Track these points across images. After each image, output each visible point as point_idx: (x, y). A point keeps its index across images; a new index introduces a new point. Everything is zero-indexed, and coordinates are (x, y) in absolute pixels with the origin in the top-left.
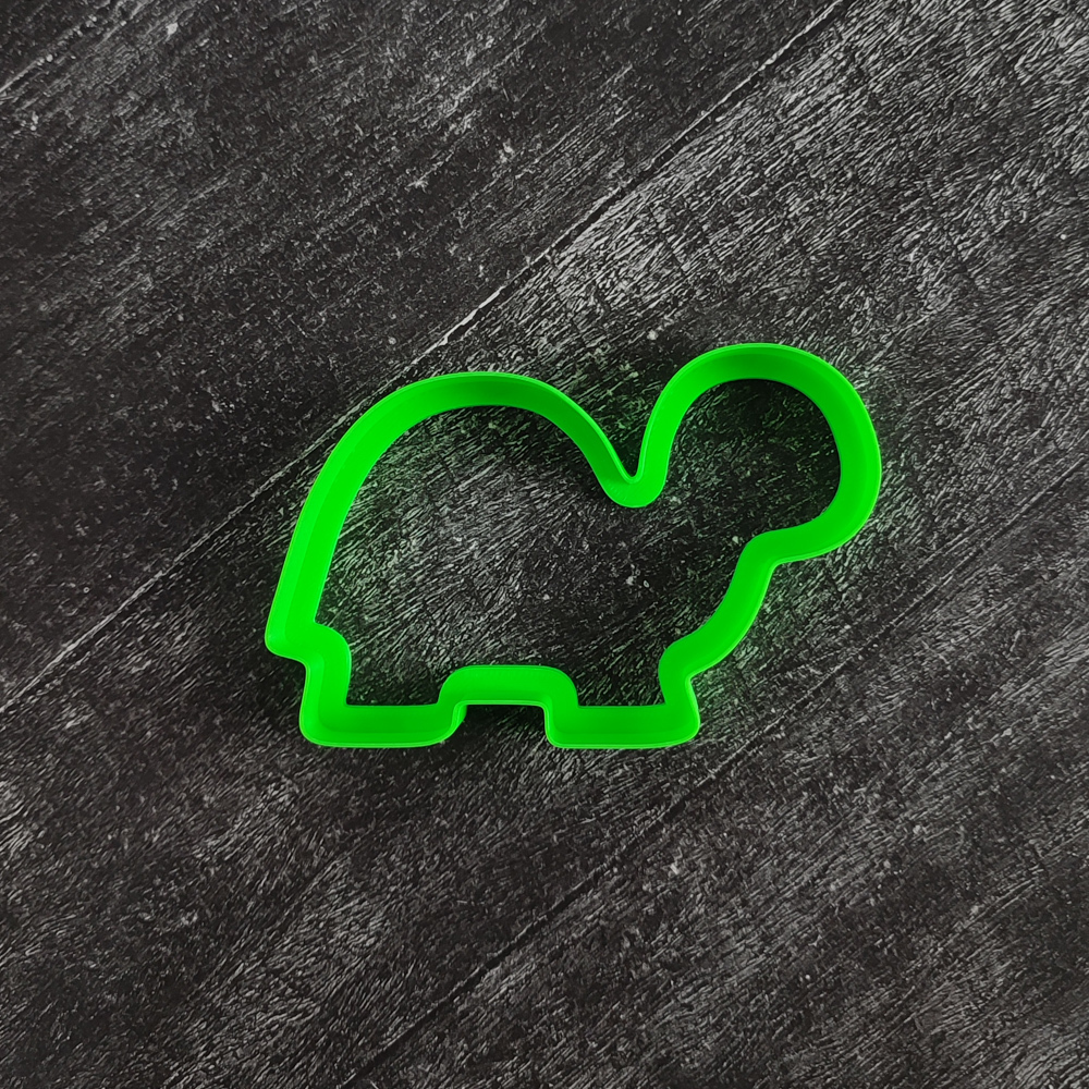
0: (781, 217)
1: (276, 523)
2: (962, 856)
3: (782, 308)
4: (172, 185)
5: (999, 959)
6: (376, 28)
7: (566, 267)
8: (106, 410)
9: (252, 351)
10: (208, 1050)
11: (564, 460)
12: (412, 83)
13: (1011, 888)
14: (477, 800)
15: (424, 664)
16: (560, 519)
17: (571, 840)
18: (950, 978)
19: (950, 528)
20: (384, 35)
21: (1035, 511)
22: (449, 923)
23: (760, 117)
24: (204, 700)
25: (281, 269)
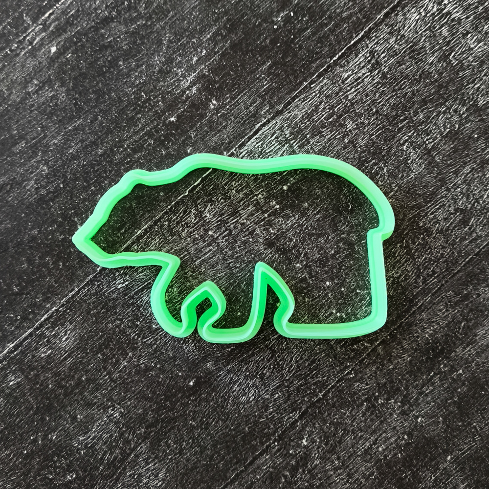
0: (343, 130)
1: (109, 282)
2: (442, 432)
4: (56, 123)
5: (462, 482)
6: (150, 47)
8: (27, 231)
11: (246, 248)
12: (168, 73)
13: (467, 447)
14: (209, 412)
15: (182, 347)
16: (244, 276)
17: (254, 430)
20: (154, 51)
21: (468, 266)
22: (197, 472)
23: (332, 84)
24: (77, 368)
25: (108, 162)
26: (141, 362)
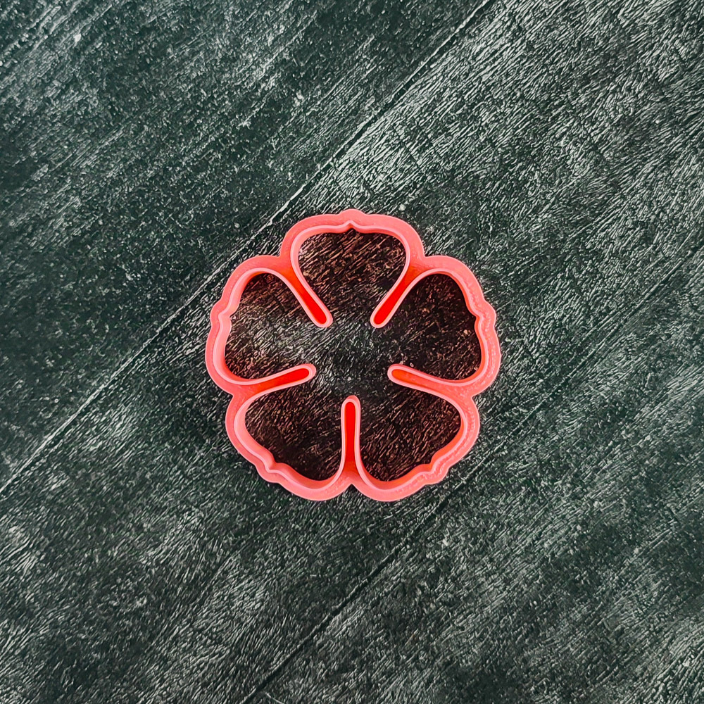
0: (478, 125)
1: (174, 348)
2: (626, 518)
3: (483, 183)
4: (87, 138)
5: (653, 580)
6: (209, 26)
7: (343, 169)
8: (58, 286)
9: (148, 240)
10: (162, 682)
11: (354, 291)
12: (234, 60)
13: (658, 535)
14: (317, 510)
15: (276, 428)
16: (354, 329)
17: (378, 530)
18: (624, 595)
19: (600, 313)
20: (214, 30)
21: (653, 297)
22: (306, 590)
23: (459, 62)
24: (138, 463)
25: (162, 186)
26: (223, 450)
